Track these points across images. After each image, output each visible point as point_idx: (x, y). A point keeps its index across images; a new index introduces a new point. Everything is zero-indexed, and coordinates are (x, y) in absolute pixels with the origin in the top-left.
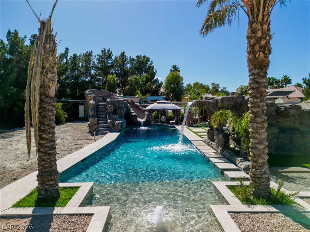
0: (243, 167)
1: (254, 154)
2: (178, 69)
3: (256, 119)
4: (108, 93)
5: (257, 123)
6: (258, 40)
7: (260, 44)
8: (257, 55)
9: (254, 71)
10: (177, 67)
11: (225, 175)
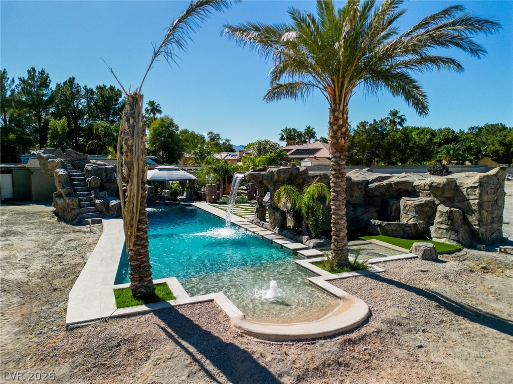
0: (311, 245)
1: (336, 229)
2: (158, 108)
3: (338, 197)
4: (80, 156)
5: (339, 201)
6: (340, 127)
7: (341, 131)
8: (339, 141)
9: (336, 154)
10: (156, 104)
11: (299, 255)
